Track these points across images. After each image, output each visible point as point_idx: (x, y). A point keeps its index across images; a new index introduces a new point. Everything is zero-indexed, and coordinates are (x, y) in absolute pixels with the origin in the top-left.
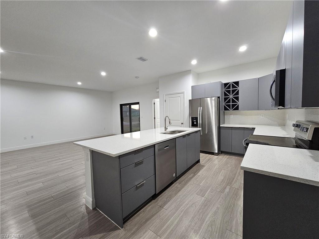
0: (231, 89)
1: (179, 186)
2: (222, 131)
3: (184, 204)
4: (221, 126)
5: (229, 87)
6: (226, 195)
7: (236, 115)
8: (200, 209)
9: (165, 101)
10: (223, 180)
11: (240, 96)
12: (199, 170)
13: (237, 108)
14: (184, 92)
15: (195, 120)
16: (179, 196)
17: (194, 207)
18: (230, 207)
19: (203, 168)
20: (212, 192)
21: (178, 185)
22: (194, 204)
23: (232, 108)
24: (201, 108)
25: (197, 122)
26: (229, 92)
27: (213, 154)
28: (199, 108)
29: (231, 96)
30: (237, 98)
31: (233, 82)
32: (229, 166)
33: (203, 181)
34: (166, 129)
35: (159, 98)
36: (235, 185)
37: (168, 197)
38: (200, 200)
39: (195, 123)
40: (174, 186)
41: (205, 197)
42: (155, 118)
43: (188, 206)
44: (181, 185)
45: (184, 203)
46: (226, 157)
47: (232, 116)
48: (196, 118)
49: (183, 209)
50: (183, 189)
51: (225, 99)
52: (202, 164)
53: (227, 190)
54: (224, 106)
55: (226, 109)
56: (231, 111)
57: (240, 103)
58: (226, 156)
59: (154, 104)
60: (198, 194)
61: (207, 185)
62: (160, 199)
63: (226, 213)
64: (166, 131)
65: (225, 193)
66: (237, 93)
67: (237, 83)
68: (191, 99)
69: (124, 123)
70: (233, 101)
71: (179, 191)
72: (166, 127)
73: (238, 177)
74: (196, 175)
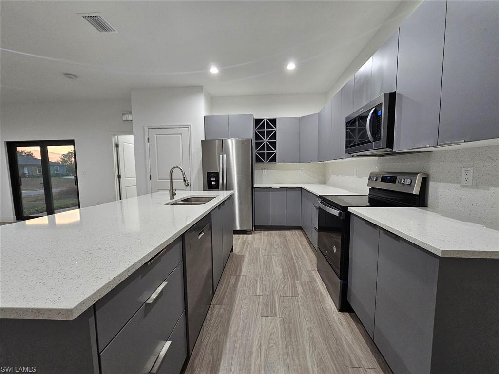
0: (266, 130)
1: (222, 311)
2: (256, 193)
3: (255, 350)
4: (255, 186)
5: (262, 126)
6: (304, 297)
7: (271, 169)
8: (287, 348)
9: (146, 140)
10: (283, 272)
11: (278, 141)
12: (238, 266)
13: (274, 160)
14: (190, 125)
15: (214, 177)
16: (235, 334)
17: (275, 347)
18: (322, 318)
19: (243, 261)
20: (283, 302)
21: (220, 309)
22: (271, 341)
23: (267, 159)
24: (225, 156)
25: (217, 181)
26: (262, 133)
27: (246, 233)
28: (221, 156)
29: (266, 141)
30: (274, 144)
31: (268, 120)
32: (276, 247)
33: (257, 285)
34: (173, 195)
35: (132, 134)
36: (303, 276)
37: (213, 349)
38: (274, 325)
39: (213, 183)
40: (212, 314)
41: (278, 316)
42: (119, 177)
43: (263, 350)
44: (223, 307)
45: (252, 347)
46: (264, 235)
47: (265, 172)
48: (216, 175)
49: (258, 363)
50: (234, 314)
51: (258, 144)
52: (237, 253)
53: (300, 289)
54: (256, 155)
55: (258, 160)
56: (266, 163)
57: (278, 151)
58: (262, 233)
59: (117, 145)
60: (265, 315)
61: (268, 290)
62: (196, 362)
63: (326, 334)
64: (173, 198)
65: (301, 297)
66: (274, 137)
67: (273, 121)
68: (204, 139)
69: (23, 192)
70: (269, 149)
71: (228, 321)
72: (173, 191)
73: (297, 261)
74: (239, 276)
